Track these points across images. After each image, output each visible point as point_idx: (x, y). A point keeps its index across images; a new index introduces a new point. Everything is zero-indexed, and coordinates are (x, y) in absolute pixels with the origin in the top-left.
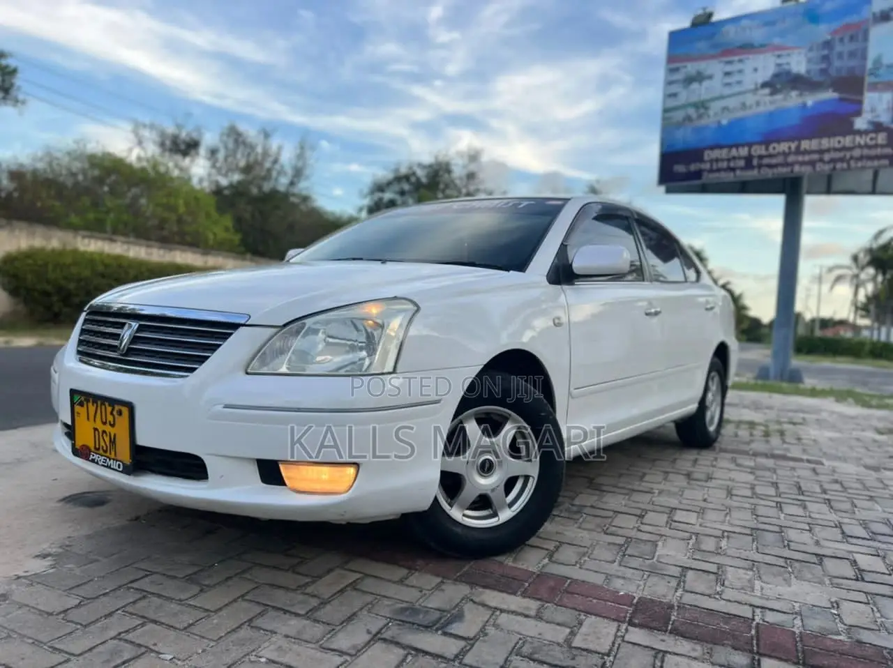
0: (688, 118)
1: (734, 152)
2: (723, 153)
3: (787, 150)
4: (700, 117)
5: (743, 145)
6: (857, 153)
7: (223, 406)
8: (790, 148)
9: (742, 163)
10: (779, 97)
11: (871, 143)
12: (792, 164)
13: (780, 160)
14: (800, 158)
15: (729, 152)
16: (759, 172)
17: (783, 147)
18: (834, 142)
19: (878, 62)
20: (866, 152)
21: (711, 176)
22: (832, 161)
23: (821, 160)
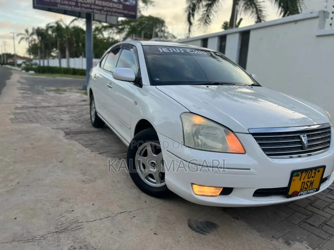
3: (91, 3)
6: (114, 10)
9: (74, 4)
11: (118, 7)
12: (93, 9)
13: (89, 6)
14: (96, 7)
16: (81, 9)
17: (89, 1)
18: (107, 4)
20: (117, 10)
21: (61, 6)
22: (106, 11)
23: (103, 10)
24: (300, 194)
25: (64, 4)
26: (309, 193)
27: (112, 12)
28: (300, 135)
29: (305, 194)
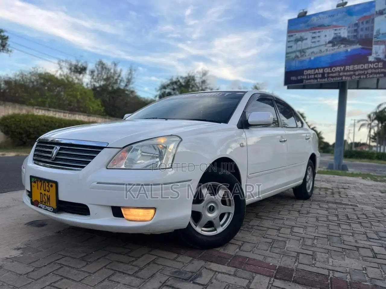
0: (297, 57)
1: (317, 71)
2: (312, 72)
3: (339, 70)
4: (302, 56)
5: (321, 68)
6: (370, 71)
7: (96, 183)
8: (341, 69)
9: (320, 76)
10: (336, 47)
11: (376, 67)
12: (342, 76)
13: (337, 74)
14: (345, 74)
15: (315, 71)
16: (328, 79)
17: (338, 69)
18: (360, 67)
19: (378, 32)
20: (374, 71)
21: (307, 81)
22: (359, 75)
23: (354, 74)
27: (367, 74)
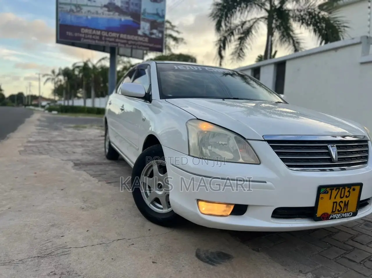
0: (72, 11)
1: (94, 32)
2: (90, 31)
4: (78, 12)
5: (98, 30)
6: (139, 43)
8: (116, 36)
9: (98, 38)
10: (111, 13)
11: (143, 40)
12: (117, 43)
13: (113, 40)
14: (120, 41)
15: (93, 31)
16: (105, 43)
17: (114, 35)
18: (129, 37)
19: (145, 11)
20: (142, 43)
21: (85, 41)
22: (132, 44)
23: (127, 43)
24: (332, 217)
25: (88, 38)
26: (344, 217)
27: (137, 45)
28: (327, 146)
29: (338, 218)
